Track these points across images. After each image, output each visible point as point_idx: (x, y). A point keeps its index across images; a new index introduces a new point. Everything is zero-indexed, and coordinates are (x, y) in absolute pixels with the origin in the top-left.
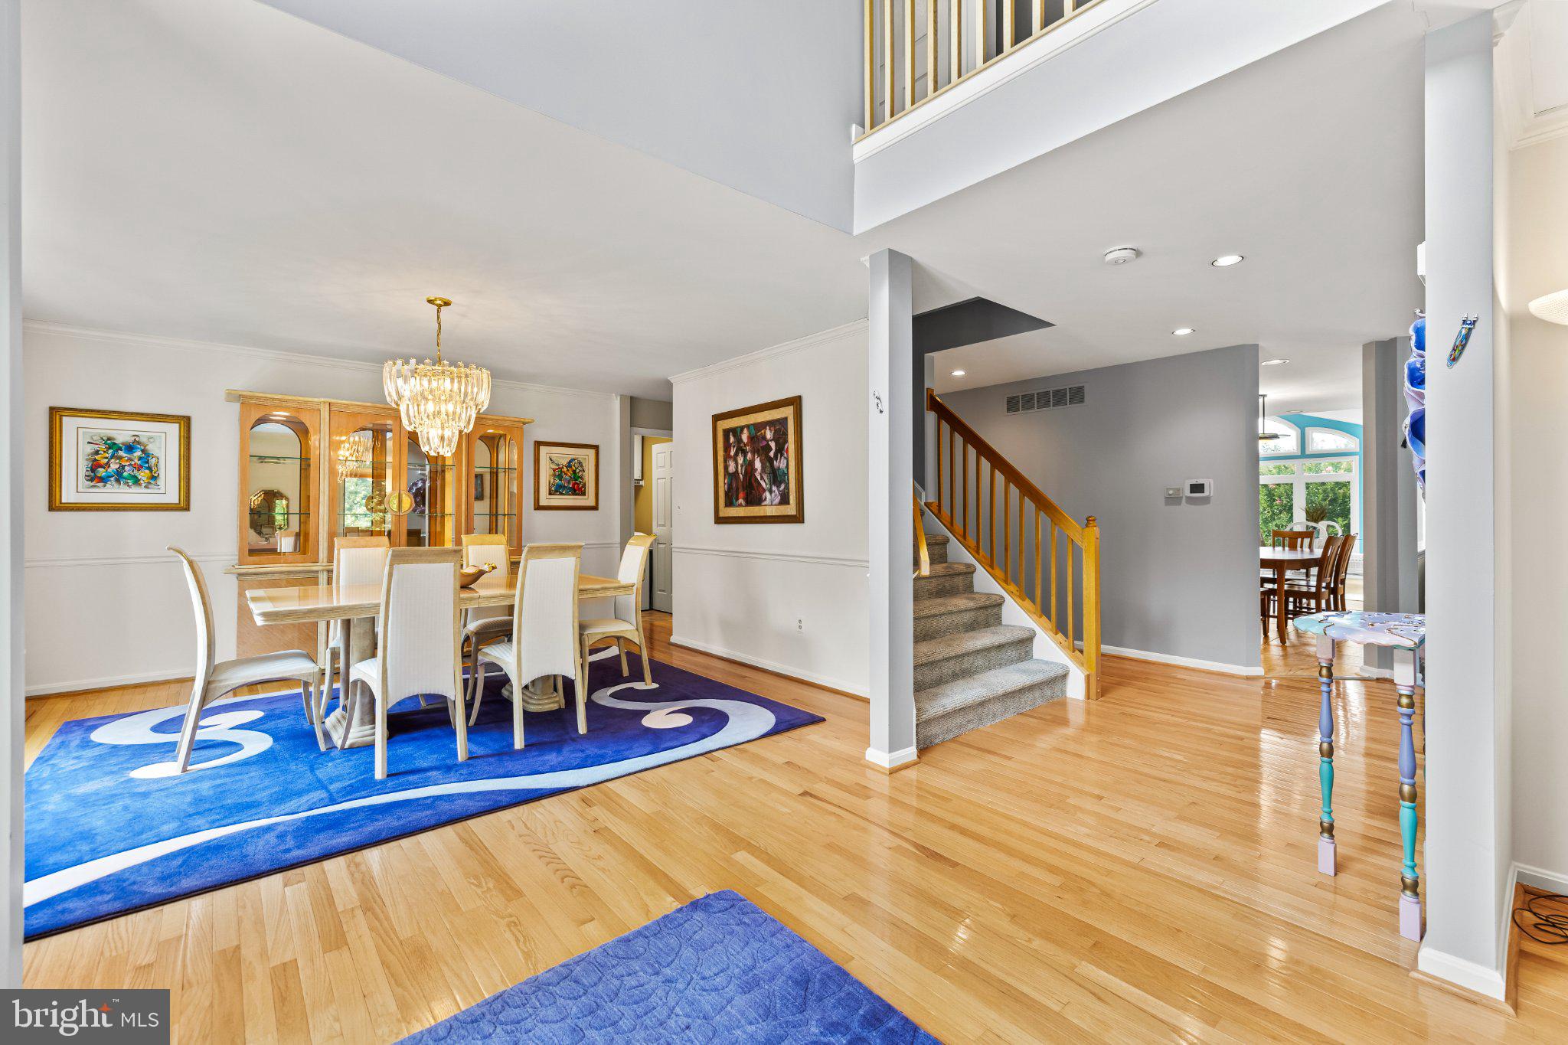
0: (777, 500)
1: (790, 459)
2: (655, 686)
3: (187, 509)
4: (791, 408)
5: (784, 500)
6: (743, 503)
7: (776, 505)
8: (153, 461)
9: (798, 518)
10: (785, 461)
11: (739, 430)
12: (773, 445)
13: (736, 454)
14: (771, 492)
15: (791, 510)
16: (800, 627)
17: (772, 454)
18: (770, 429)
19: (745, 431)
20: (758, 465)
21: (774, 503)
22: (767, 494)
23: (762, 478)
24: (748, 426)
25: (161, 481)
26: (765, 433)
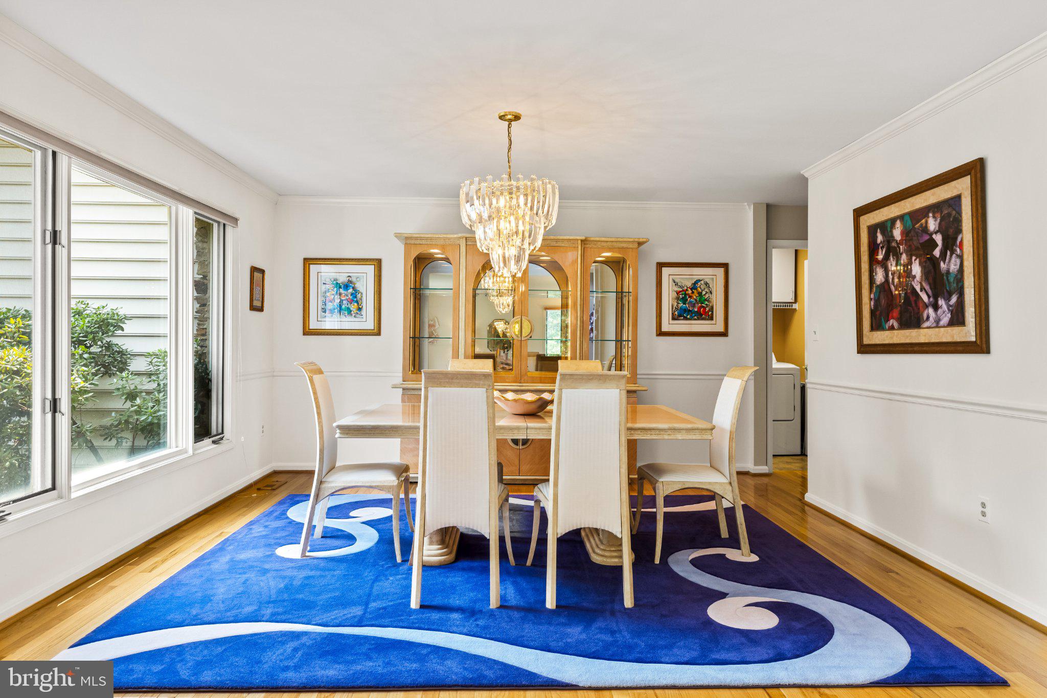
0: (945, 320)
1: (965, 257)
2: (754, 558)
3: (379, 334)
4: (967, 180)
5: (958, 319)
6: (896, 325)
7: (944, 327)
8: (359, 296)
9: (981, 346)
10: (958, 261)
11: (889, 224)
12: (938, 238)
13: (886, 258)
14: (936, 307)
15: (968, 333)
16: (984, 514)
17: (937, 253)
18: (934, 217)
19: (898, 224)
20: (916, 270)
21: (942, 323)
22: (931, 311)
23: (922, 289)
24: (901, 217)
25: (364, 312)
26: (926, 222)
